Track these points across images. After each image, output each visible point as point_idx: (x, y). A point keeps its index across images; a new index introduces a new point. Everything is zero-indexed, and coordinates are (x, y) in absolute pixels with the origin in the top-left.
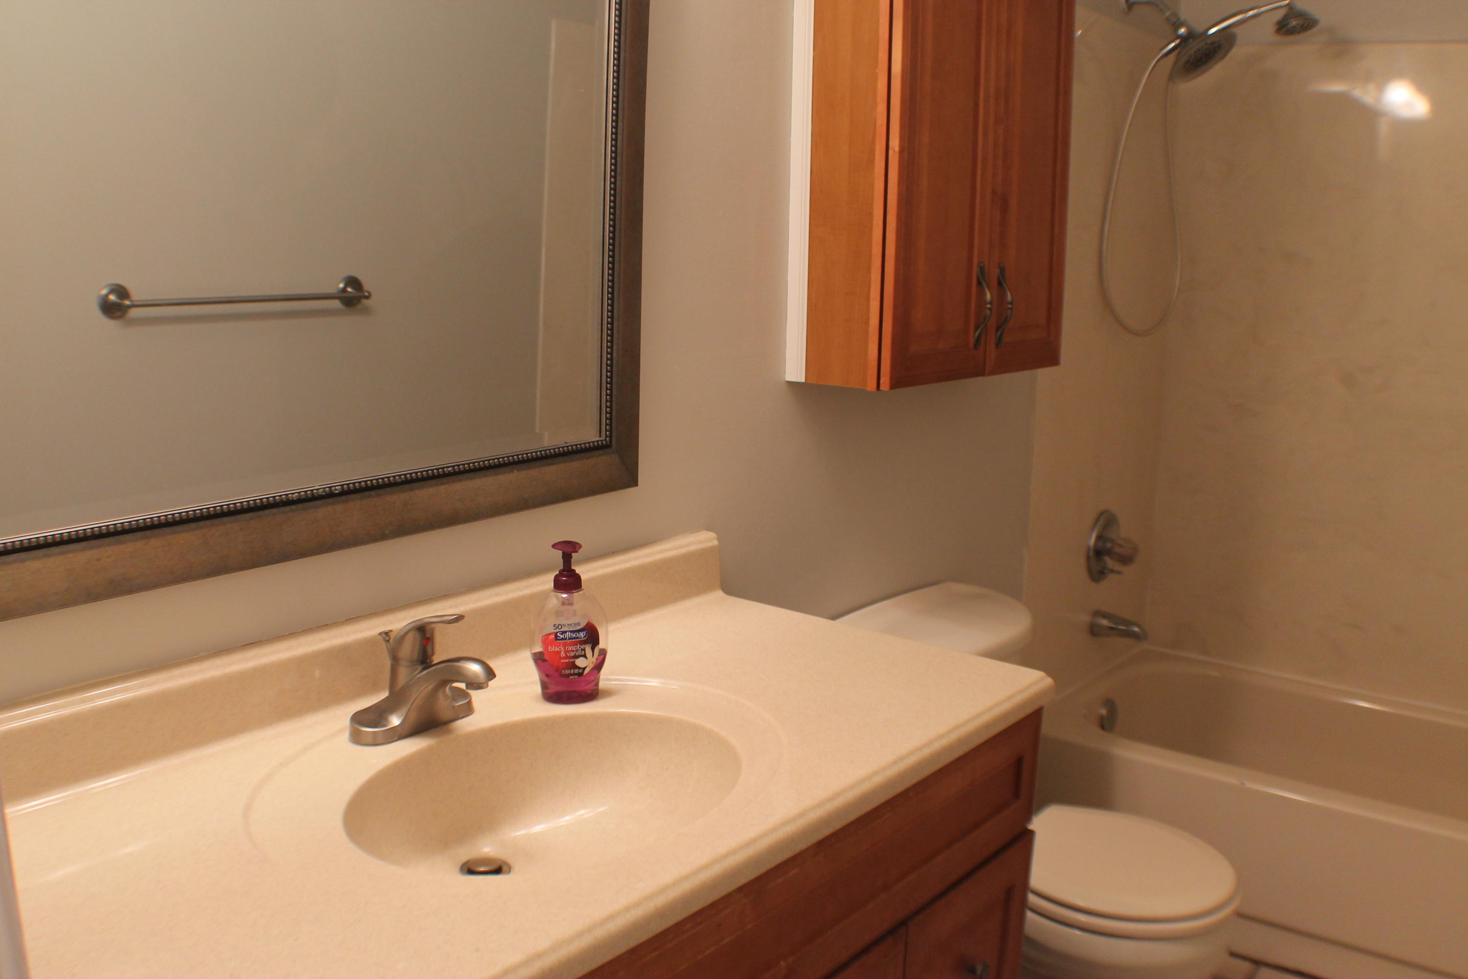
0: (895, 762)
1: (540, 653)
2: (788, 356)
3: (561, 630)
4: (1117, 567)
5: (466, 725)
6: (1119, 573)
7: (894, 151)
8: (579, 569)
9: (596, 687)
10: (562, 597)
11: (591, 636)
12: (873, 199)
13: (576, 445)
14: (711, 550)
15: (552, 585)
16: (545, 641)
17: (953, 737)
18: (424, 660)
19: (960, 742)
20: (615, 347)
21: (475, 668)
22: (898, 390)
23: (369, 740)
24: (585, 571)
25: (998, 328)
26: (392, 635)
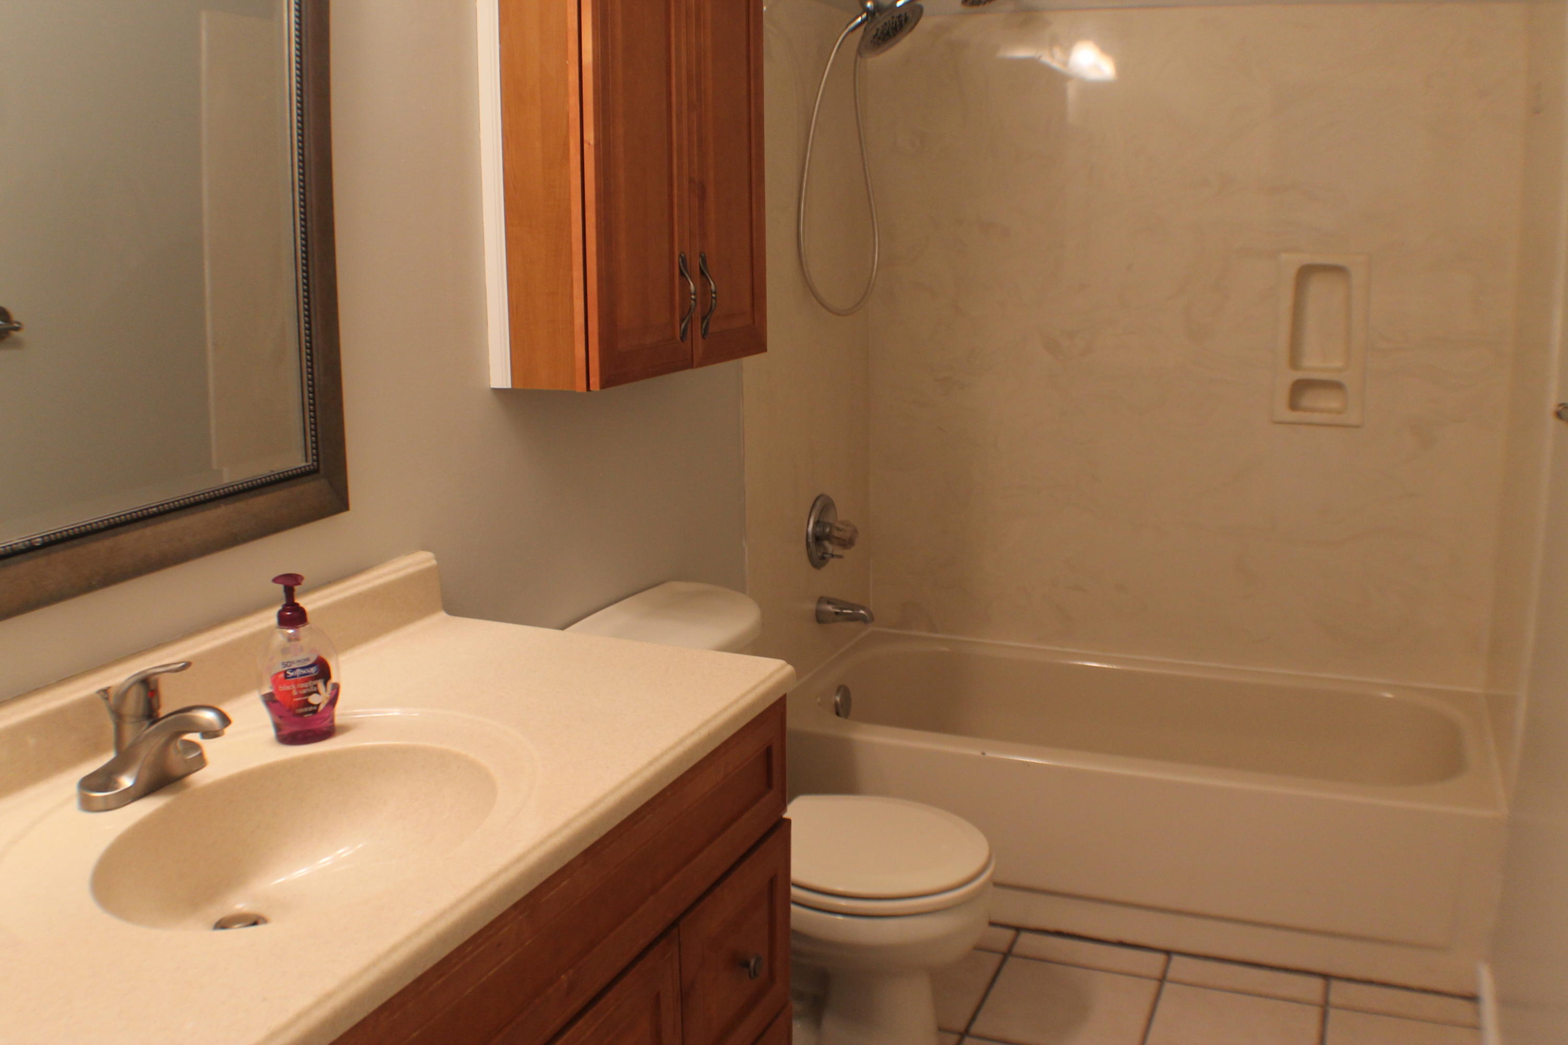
0: (650, 764)
1: (271, 694)
2: (491, 363)
3: (291, 667)
4: (838, 551)
5: (201, 778)
6: (840, 557)
7: (589, 144)
8: (302, 601)
9: (331, 724)
10: (288, 633)
11: (323, 671)
12: (570, 194)
13: (283, 473)
14: (429, 570)
15: (274, 621)
16: (275, 681)
17: (704, 732)
18: (150, 714)
19: (710, 737)
20: (315, 367)
21: (208, 716)
22: (612, 389)
23: (101, 805)
24: (308, 602)
25: (703, 319)
26: (112, 693)
